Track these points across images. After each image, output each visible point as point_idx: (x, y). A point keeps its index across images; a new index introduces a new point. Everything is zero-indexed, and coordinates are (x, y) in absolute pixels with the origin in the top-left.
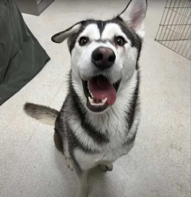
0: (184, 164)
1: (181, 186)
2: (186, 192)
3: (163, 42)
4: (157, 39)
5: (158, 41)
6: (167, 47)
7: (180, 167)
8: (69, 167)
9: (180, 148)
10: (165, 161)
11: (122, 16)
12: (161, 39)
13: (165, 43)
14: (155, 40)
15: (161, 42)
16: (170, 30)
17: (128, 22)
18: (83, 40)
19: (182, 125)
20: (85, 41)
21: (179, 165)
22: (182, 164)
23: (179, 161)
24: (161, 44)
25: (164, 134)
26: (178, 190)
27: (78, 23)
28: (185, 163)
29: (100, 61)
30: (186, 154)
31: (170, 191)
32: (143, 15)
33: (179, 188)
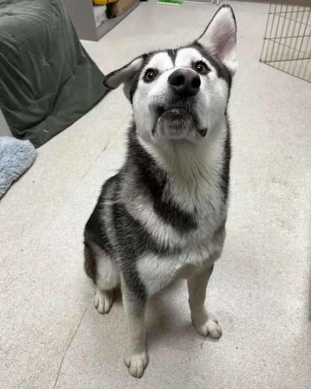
0: (289, 199)
1: (282, 222)
2: (289, 228)
3: (272, 64)
4: (263, 59)
5: (265, 62)
6: (278, 69)
7: (283, 202)
8: (97, 307)
9: (286, 182)
10: (263, 196)
11: (200, 41)
12: (268, 59)
13: (274, 64)
14: (261, 61)
15: (268, 63)
16: (284, 45)
17: (210, 48)
18: (148, 74)
19: (291, 158)
20: (151, 74)
21: (282, 200)
22: (286, 199)
23: (283, 195)
24: (269, 65)
25: (264, 167)
26: (279, 226)
27: (140, 57)
28: (291, 198)
29: (181, 87)
30: (293, 188)
31: (267, 227)
32: (232, 39)
33: (280, 224)
